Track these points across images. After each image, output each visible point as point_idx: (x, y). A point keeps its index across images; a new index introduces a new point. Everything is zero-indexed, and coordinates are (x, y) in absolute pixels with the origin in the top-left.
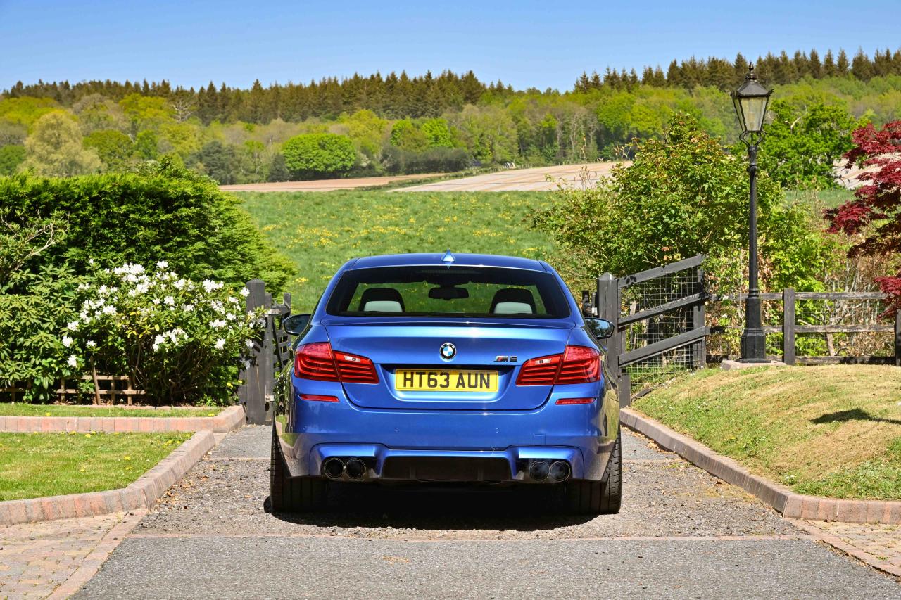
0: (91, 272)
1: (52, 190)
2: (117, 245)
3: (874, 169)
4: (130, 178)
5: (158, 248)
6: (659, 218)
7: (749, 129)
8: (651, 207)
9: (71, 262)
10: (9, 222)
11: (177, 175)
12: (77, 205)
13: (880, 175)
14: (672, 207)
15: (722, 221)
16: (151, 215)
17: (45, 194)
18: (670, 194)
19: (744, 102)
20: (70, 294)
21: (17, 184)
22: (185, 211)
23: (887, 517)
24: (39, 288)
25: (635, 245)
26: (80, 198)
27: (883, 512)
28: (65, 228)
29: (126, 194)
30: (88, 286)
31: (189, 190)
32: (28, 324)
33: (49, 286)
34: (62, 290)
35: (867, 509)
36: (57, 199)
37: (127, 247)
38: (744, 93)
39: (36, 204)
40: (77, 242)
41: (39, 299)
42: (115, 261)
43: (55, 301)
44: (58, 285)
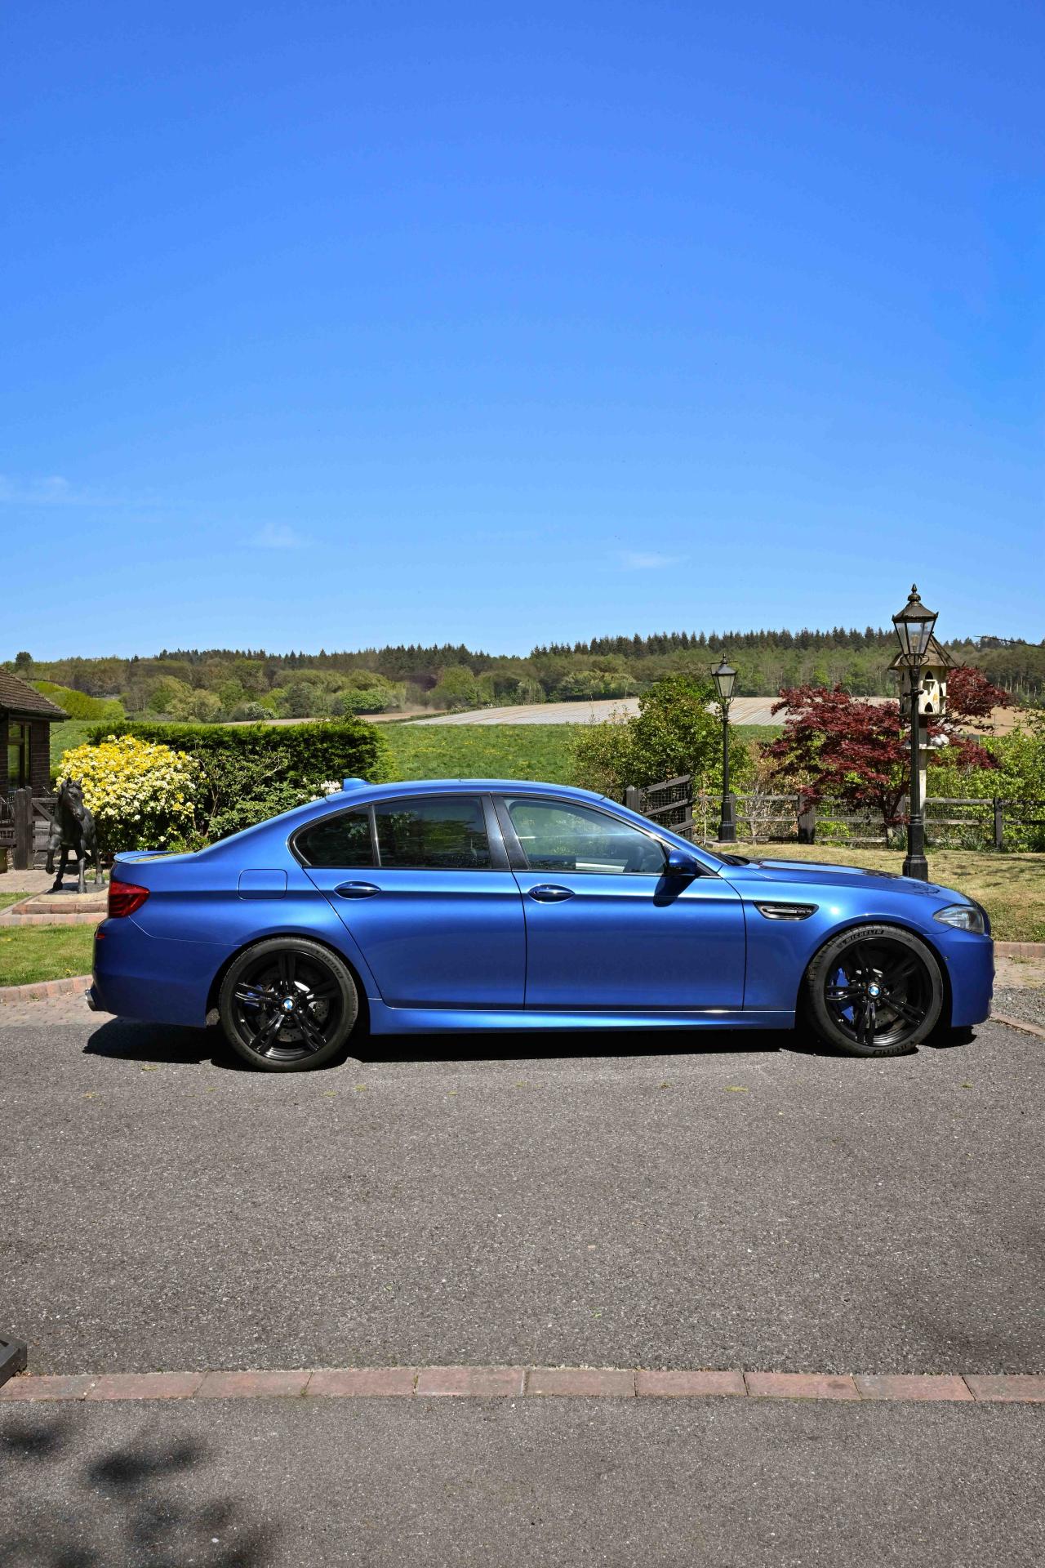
0: (304, 787)
1: (278, 734)
2: (320, 769)
3: (797, 717)
4: (329, 726)
5: (346, 771)
6: (664, 750)
7: (724, 695)
8: (659, 744)
9: (292, 781)
10: (251, 754)
12: (295, 743)
13: (801, 722)
14: (672, 744)
15: (701, 751)
16: (342, 750)
17: (274, 736)
18: (670, 736)
19: (720, 678)
20: (293, 801)
21: (255, 729)
22: (364, 747)
24: (272, 797)
25: (649, 768)
26: (296, 739)
28: (287, 758)
29: (326, 736)
30: (304, 796)
31: (366, 734)
33: (278, 796)
34: (286, 798)
36: (282, 739)
37: (326, 770)
38: (720, 672)
39: (268, 743)
40: (294, 768)
41: (272, 805)
42: (320, 779)
43: (281, 805)
44: (285, 794)
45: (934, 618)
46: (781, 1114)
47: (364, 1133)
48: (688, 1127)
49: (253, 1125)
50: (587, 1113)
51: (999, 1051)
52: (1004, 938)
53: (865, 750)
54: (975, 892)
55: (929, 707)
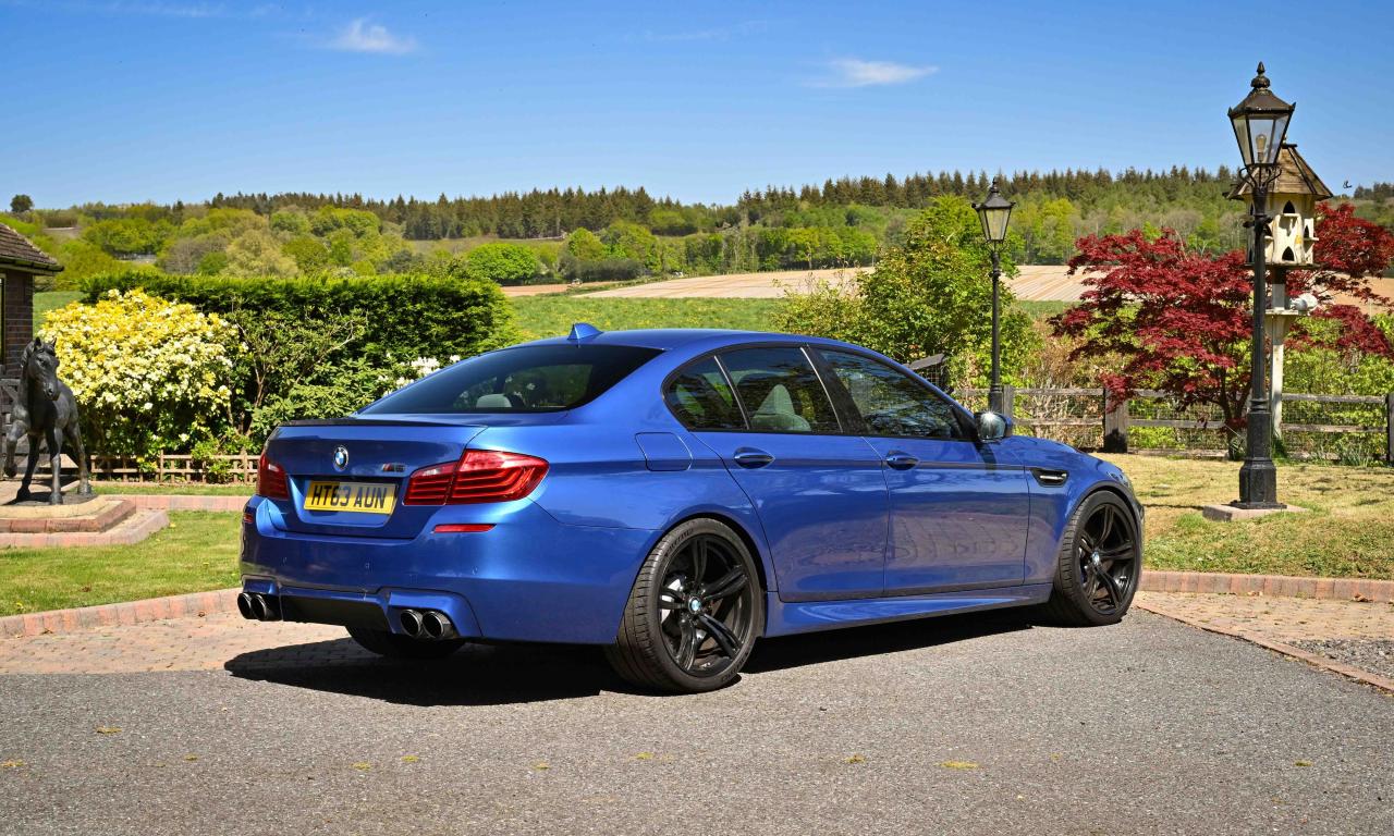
0: (387, 365)
1: (351, 289)
2: (411, 340)
3: (1099, 275)
4: (424, 278)
5: (448, 343)
6: (905, 318)
7: (993, 238)
8: (898, 310)
9: (368, 358)
10: (312, 318)
11: (464, 276)
12: (375, 303)
13: (1105, 281)
14: (917, 309)
15: (960, 323)
16: (443, 313)
17: (345, 293)
18: (914, 298)
19: (989, 214)
20: (371, 385)
21: (319, 283)
22: (475, 310)
23: (1184, 586)
24: (341, 379)
25: (884, 344)
26: (378, 296)
27: (1180, 581)
28: (364, 325)
29: (419, 294)
30: (387, 378)
31: (478, 290)
32: (332, 412)
33: (350, 378)
34: (361, 382)
35: (1165, 578)
36: (357, 297)
37: (421, 342)
38: (989, 205)
39: (336, 302)
40: (374, 338)
41: (342, 390)
42: (411, 355)
43: (355, 392)
44: (360, 376)
45: (1289, 111)
46: (1020, 797)
47: (401, 817)
48: (880, 813)
49: (242, 804)
50: (734, 794)
51: (1356, 719)
52: (1384, 575)
53: (1197, 320)
54: (1344, 511)
55: (1288, 254)
